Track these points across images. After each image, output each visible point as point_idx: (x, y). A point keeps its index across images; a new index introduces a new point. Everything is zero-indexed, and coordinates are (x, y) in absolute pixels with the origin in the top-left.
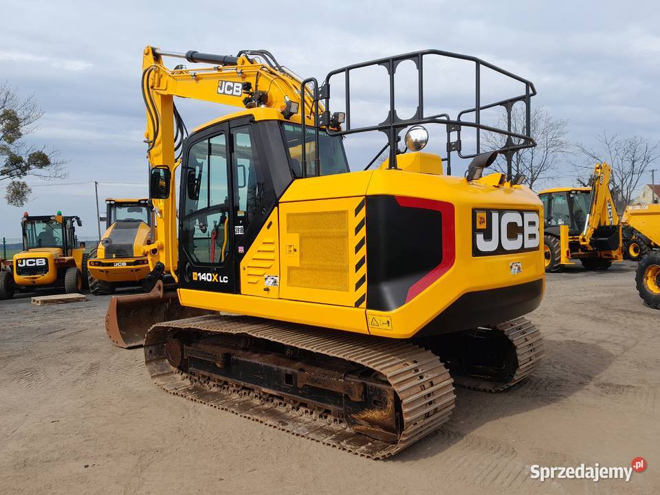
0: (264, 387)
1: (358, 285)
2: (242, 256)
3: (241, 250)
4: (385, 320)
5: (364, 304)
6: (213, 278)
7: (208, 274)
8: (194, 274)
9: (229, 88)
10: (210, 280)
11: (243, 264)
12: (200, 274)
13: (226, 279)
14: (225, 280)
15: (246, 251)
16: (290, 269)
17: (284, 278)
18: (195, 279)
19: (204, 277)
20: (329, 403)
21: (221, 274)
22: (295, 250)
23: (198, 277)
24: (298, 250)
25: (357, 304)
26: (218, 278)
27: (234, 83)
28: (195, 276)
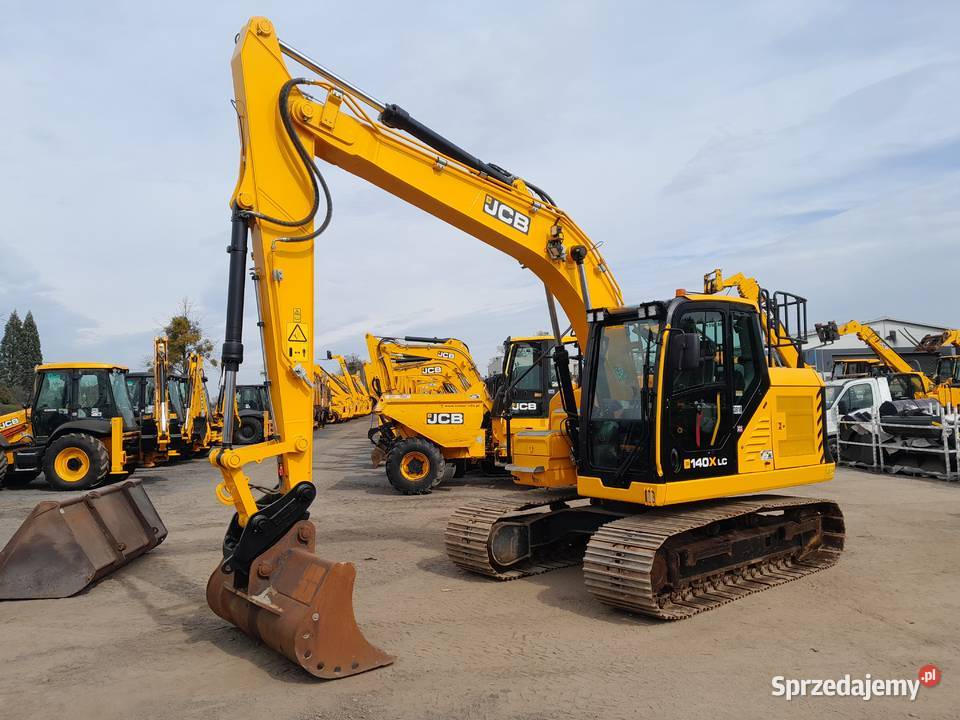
2: (740, 435)
3: (740, 429)
5: (824, 461)
6: (710, 462)
7: (704, 459)
8: (687, 461)
9: (506, 214)
10: (707, 465)
11: (740, 442)
12: (693, 460)
14: (724, 462)
15: (743, 430)
16: (781, 442)
17: (776, 451)
18: (687, 466)
19: (700, 463)
21: (719, 456)
22: (784, 427)
23: (692, 464)
24: (786, 425)
25: (821, 462)
26: (716, 461)
27: (515, 211)
28: (687, 464)
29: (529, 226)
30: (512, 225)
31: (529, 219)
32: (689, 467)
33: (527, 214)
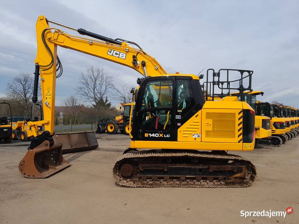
0: (187, 175)
1: (239, 136)
2: (179, 127)
4: (249, 146)
5: (242, 142)
6: (159, 135)
7: (156, 134)
9: (116, 54)
11: (179, 130)
13: (168, 136)
15: (181, 125)
16: (207, 132)
17: (204, 135)
19: (154, 135)
20: (219, 175)
21: (165, 134)
22: (210, 125)
23: (149, 135)
24: (212, 125)
25: (239, 142)
26: (163, 135)
27: (120, 52)
28: (146, 135)
29: (126, 56)
30: (119, 57)
31: (126, 54)
32: (147, 136)
33: (125, 52)
